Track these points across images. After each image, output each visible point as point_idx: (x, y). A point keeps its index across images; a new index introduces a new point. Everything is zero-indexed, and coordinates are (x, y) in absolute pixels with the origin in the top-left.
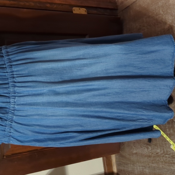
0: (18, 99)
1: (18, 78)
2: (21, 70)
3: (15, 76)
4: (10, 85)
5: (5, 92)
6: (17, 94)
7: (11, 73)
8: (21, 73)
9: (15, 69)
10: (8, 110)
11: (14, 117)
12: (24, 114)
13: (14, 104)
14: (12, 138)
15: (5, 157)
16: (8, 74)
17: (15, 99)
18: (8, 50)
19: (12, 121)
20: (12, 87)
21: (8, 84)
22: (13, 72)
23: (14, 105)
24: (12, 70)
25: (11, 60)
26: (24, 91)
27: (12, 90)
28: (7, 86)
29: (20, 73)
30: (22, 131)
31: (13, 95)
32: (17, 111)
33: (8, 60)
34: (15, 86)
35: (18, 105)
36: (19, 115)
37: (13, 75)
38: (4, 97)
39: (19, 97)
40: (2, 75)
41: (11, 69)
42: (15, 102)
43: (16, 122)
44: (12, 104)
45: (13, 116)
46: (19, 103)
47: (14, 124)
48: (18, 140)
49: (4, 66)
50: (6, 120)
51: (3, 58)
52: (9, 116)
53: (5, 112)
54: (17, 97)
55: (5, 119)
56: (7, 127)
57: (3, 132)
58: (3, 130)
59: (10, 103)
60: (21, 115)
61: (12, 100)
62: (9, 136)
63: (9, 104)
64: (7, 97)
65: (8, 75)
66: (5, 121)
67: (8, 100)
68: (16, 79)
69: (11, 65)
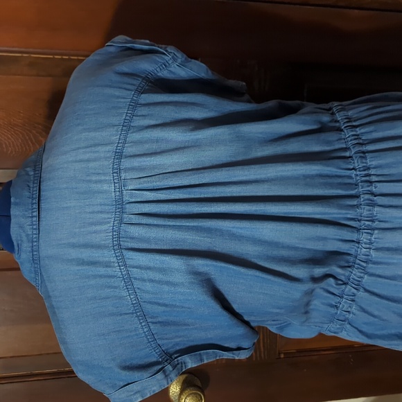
0: (380, 236)
1: (381, 184)
2: (388, 166)
3: (374, 178)
4: (362, 199)
5: (349, 216)
6: (377, 223)
7: (365, 170)
8: (387, 173)
9: (374, 163)
10: (351, 259)
11: (366, 276)
12: (388, 273)
13: (368, 246)
14: (348, 326)
15: (282, 356)
16: (358, 173)
17: (372, 234)
18: (350, 113)
19: (358, 285)
20: (368, 205)
21: (356, 197)
22: (369, 168)
23: (370, 248)
24: (366, 163)
25: (360, 138)
26: (396, 218)
27: (366, 213)
28: (355, 202)
29: (386, 171)
30: (376, 313)
31: (369, 225)
32: (375, 263)
33: (355, 139)
34: (373, 204)
35: (377, 249)
36: (377, 273)
37: (369, 175)
38: (348, 229)
39: (381, 231)
40: (344, 174)
41: (364, 161)
42: (371, 243)
43: (366, 291)
44: (364, 245)
45: (362, 275)
46: (381, 246)
47: (361, 294)
48: (361, 332)
49: (347, 154)
50: (345, 284)
51: (343, 133)
52: (355, 275)
53: (346, 265)
54: (376, 232)
55: (342, 281)
56: (344, 300)
57: (333, 311)
58: (332, 306)
59: (359, 243)
60: (380, 274)
61: (364, 237)
62: (343, 319)
63: (357, 245)
64: (353, 229)
65: (357, 175)
66: (344, 286)
67: (354, 236)
68: (375, 188)
69: (364, 153)
